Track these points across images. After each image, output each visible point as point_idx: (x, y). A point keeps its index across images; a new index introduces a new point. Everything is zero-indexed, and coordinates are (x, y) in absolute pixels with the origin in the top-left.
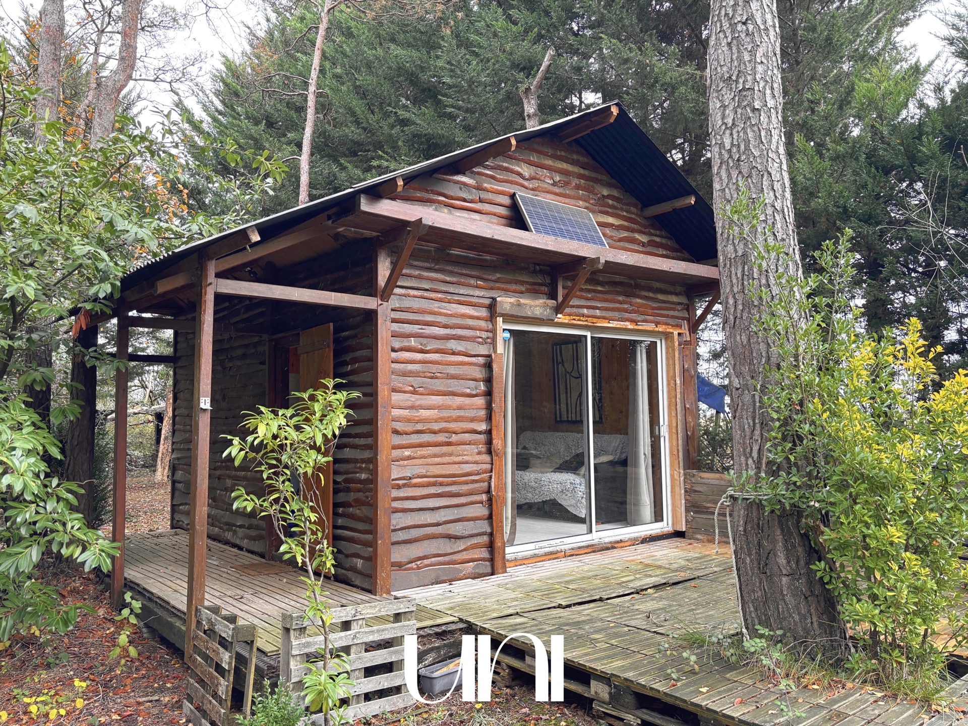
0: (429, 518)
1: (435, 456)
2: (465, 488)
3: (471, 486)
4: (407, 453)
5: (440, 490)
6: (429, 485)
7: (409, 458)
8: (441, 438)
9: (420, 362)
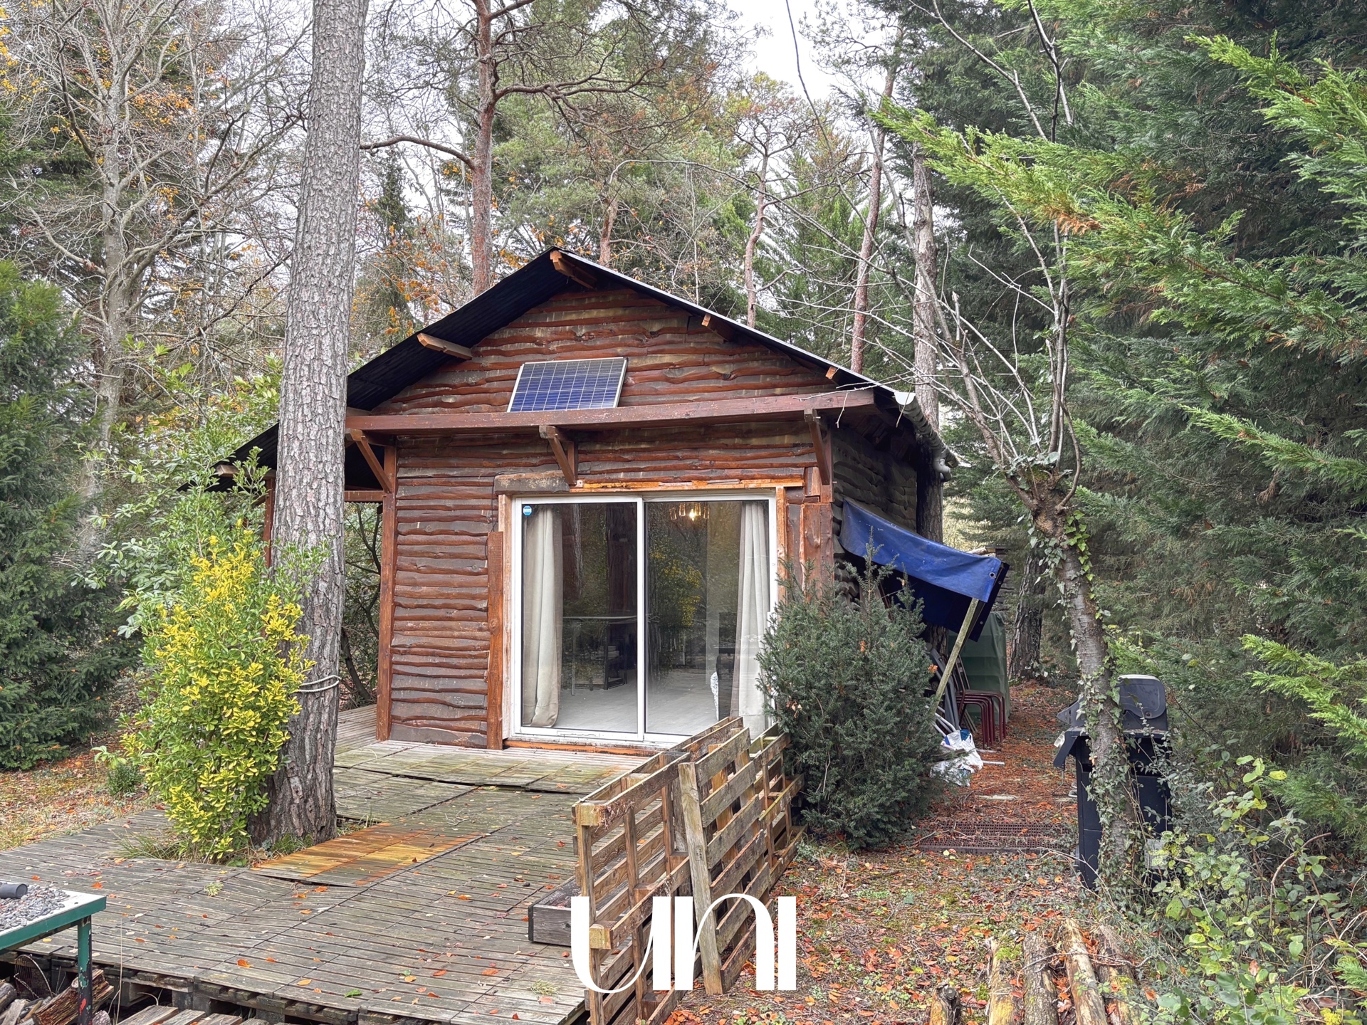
0: (427, 684)
1: (436, 629)
2: (462, 661)
3: (470, 661)
4: (410, 624)
5: (437, 660)
6: (427, 654)
7: (411, 629)
8: (442, 613)
9: (424, 543)
